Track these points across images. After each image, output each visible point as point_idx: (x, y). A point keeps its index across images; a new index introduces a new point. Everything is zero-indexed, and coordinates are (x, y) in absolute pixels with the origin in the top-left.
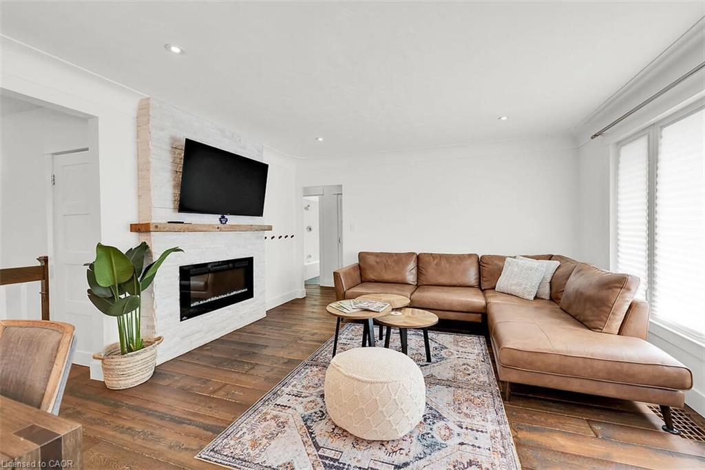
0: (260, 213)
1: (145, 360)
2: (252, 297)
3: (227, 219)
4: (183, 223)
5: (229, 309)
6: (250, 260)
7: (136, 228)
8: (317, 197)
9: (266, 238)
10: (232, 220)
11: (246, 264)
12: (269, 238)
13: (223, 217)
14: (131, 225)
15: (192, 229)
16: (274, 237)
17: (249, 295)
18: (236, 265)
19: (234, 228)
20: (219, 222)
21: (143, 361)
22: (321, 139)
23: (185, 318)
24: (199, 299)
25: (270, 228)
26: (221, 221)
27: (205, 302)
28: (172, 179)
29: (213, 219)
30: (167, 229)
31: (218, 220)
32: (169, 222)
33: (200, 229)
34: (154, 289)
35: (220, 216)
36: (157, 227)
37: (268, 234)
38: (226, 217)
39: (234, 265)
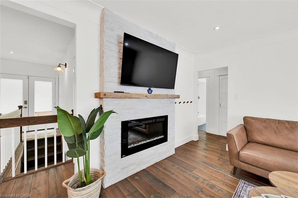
0: (172, 87)
1: (90, 193)
2: (167, 141)
3: (152, 90)
4: (123, 92)
5: (152, 149)
6: (166, 117)
7: (97, 96)
8: (206, 78)
9: (176, 103)
10: (156, 91)
11: (163, 119)
12: (178, 103)
13: (150, 89)
14: (95, 93)
15: (129, 96)
16: (180, 102)
17: (165, 140)
18: (157, 120)
19: (156, 97)
20: (147, 92)
21: (88, 194)
22: (217, 28)
23: (124, 156)
24: (134, 143)
25: (178, 97)
26: (148, 92)
27: (137, 145)
28: (118, 63)
29: (143, 90)
30: (112, 96)
31: (147, 91)
32: (115, 92)
33: (134, 97)
34: (104, 137)
35: (148, 88)
36: (105, 95)
37: (177, 100)
38: (152, 89)
39: (156, 120)
